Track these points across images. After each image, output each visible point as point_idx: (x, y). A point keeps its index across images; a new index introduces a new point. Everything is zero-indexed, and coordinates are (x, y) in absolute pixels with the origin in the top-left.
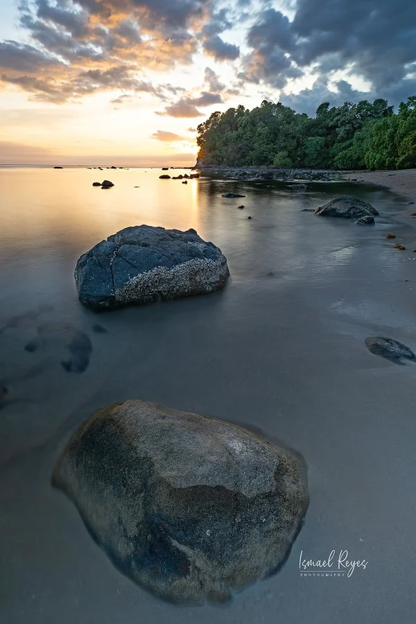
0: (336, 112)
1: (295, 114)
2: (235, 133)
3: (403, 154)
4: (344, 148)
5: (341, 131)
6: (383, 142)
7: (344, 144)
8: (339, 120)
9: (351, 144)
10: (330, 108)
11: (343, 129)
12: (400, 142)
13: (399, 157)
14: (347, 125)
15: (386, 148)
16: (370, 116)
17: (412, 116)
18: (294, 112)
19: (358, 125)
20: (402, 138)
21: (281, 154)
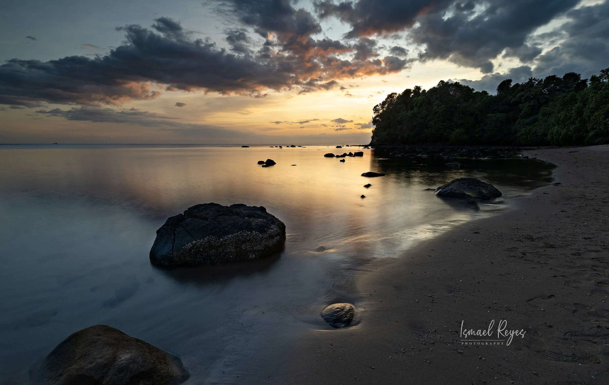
0: (519, 88)
1: (474, 92)
2: (410, 113)
3: (593, 129)
4: (528, 124)
5: (525, 107)
6: (570, 117)
7: (528, 120)
8: (523, 96)
9: (536, 120)
10: (513, 84)
11: (527, 104)
12: (590, 116)
13: (589, 132)
14: (532, 101)
15: (573, 123)
16: (559, 90)
17: (605, 89)
18: (473, 90)
19: (544, 100)
20: (592, 113)
21: (457, 131)
